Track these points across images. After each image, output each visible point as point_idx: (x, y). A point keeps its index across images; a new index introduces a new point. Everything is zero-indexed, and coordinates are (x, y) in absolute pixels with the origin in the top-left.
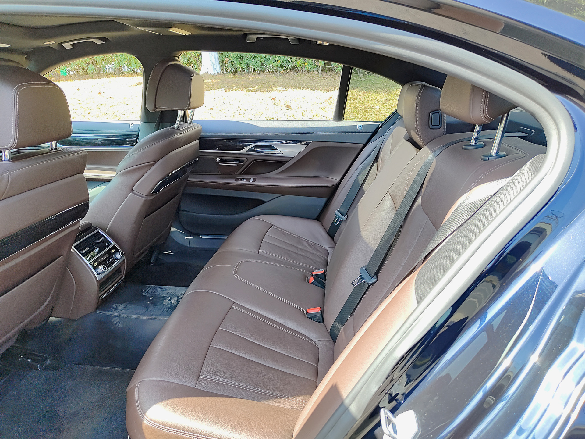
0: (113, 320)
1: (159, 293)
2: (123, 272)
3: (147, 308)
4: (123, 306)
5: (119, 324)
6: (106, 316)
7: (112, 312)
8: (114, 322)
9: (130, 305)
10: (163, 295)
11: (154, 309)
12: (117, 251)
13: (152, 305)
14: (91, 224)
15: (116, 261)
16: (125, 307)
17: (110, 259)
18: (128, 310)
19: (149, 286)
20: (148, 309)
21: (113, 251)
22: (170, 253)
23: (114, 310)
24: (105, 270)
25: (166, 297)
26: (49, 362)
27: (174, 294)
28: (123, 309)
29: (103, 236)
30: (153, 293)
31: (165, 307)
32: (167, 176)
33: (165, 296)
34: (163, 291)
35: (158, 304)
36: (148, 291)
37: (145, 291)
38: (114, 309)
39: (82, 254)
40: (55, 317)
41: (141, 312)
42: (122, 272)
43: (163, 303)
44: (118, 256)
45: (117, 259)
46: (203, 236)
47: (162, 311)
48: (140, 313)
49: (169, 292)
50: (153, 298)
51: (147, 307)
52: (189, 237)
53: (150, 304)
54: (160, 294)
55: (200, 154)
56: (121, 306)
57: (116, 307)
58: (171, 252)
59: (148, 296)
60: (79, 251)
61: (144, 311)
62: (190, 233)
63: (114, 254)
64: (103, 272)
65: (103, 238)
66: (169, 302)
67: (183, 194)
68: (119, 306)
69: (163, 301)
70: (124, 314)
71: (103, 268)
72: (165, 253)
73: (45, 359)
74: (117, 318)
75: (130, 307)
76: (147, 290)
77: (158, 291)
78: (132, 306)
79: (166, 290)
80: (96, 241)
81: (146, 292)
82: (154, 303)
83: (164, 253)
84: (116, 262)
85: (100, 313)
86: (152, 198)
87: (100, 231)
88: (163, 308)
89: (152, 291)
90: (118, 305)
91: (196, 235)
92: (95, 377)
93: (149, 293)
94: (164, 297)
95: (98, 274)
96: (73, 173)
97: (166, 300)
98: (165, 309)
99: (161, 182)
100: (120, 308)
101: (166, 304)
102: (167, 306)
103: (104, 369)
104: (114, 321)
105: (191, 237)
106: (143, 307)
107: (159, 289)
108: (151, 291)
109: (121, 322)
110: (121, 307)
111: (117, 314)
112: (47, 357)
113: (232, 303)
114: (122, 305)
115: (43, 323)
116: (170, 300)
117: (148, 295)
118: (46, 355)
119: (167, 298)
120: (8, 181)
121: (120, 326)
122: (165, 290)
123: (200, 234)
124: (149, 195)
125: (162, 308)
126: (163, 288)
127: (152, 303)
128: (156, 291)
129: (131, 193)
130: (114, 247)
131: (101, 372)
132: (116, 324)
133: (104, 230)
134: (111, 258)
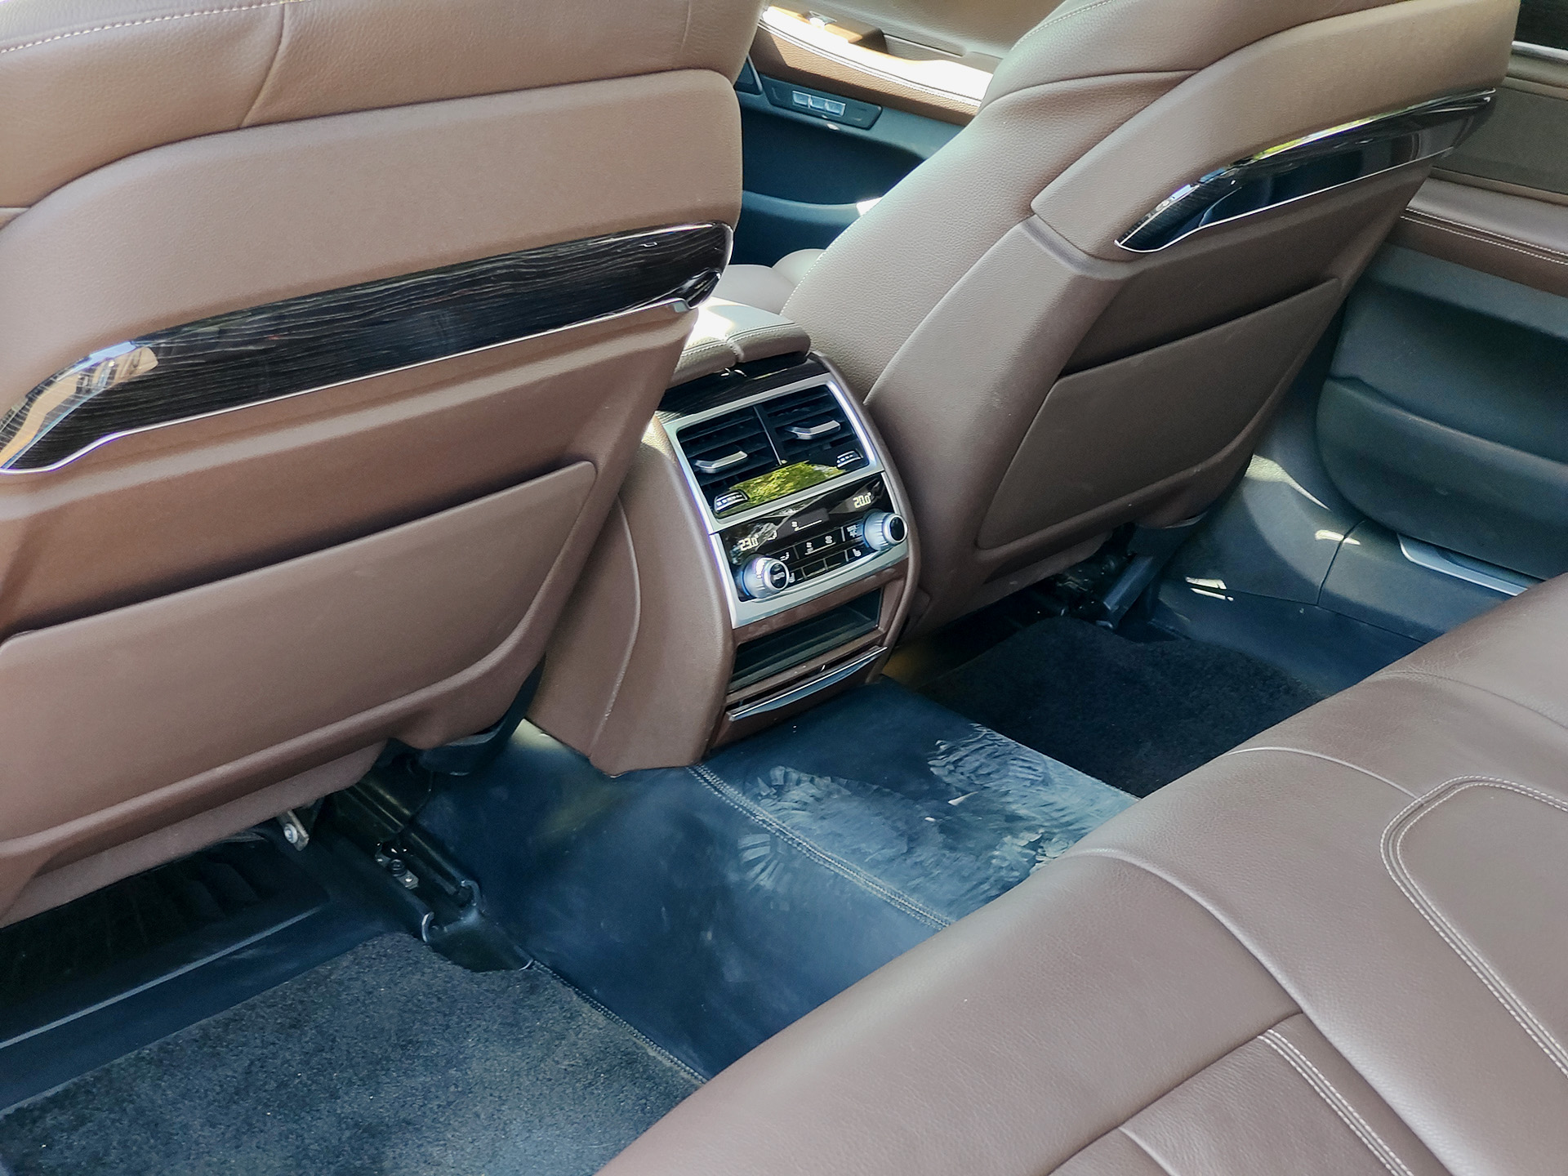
0: (748, 840)
1: (1004, 789)
2: (889, 618)
3: (911, 840)
4: (813, 791)
5: (763, 870)
6: (727, 812)
7: (757, 798)
8: (750, 851)
9: (843, 799)
10: (1014, 807)
11: (937, 864)
12: (882, 504)
13: (940, 838)
14: (805, 341)
15: (857, 553)
16: (818, 800)
17: (829, 539)
18: (823, 818)
19: (985, 731)
20: (910, 851)
21: (862, 501)
22: (1217, 590)
23: (768, 796)
24: (780, 583)
25: (1026, 824)
26: (471, 918)
27: (1069, 824)
28: (804, 806)
29: (838, 413)
30: (978, 776)
31: (991, 871)
32: (1237, 163)
33: (1022, 812)
34: (1033, 782)
35: (971, 844)
36: (960, 760)
37: (948, 752)
38: (770, 786)
39: (700, 475)
40: (544, 731)
41: (874, 850)
42: (884, 619)
43: (992, 847)
44: (877, 532)
45: (866, 549)
46: (1415, 553)
47: (968, 886)
48: (866, 854)
49: (1051, 799)
50: (961, 804)
51: (913, 840)
52: (1339, 537)
53: (935, 829)
54: (1006, 793)
55: (1515, 66)
56: (805, 785)
57: (781, 782)
58: (1223, 587)
59: (948, 784)
60: (691, 461)
61: (889, 852)
62: (1352, 517)
63: (861, 516)
64: (766, 594)
65: (834, 424)
66: (1025, 855)
67: (1365, 284)
68: (798, 782)
69: (1001, 836)
70: (797, 833)
71: (773, 572)
72: (1194, 582)
73: (464, 905)
74: (765, 838)
75: (843, 806)
76: (962, 752)
77: (1006, 776)
78: (853, 808)
79: (1046, 782)
80: (795, 430)
81: (952, 758)
82: (953, 831)
83: (1190, 580)
84: (853, 558)
85: (709, 783)
86: (1122, 272)
87: (833, 387)
88: (982, 875)
89: (980, 766)
90: (794, 776)
91: (1385, 534)
92: (597, 1075)
93: (960, 770)
94: (1013, 818)
95: (745, 596)
96: (654, 62)
97: (1015, 836)
98: (986, 886)
99: (1187, 190)
100: (796, 794)
101: (1004, 859)
102: (1003, 873)
103: (652, 1054)
104: (748, 848)
105: (1349, 540)
106: (896, 829)
107: (1016, 769)
108: (977, 764)
109: (775, 862)
110: (803, 790)
111: (770, 817)
112: (472, 896)
113: (1284, 1009)
114: (812, 781)
115: (485, 739)
116: (1034, 846)
117: (947, 780)
118: (471, 883)
119: (1030, 829)
120: (279, 43)
121: (766, 881)
122: (1043, 781)
123: (1401, 534)
124: (1102, 255)
125: (973, 874)
126: (1040, 769)
127: (943, 829)
128: (998, 771)
129: (1018, 227)
130: (873, 483)
131: (631, 1060)
132: (752, 864)
133: (858, 390)
134: (836, 537)
